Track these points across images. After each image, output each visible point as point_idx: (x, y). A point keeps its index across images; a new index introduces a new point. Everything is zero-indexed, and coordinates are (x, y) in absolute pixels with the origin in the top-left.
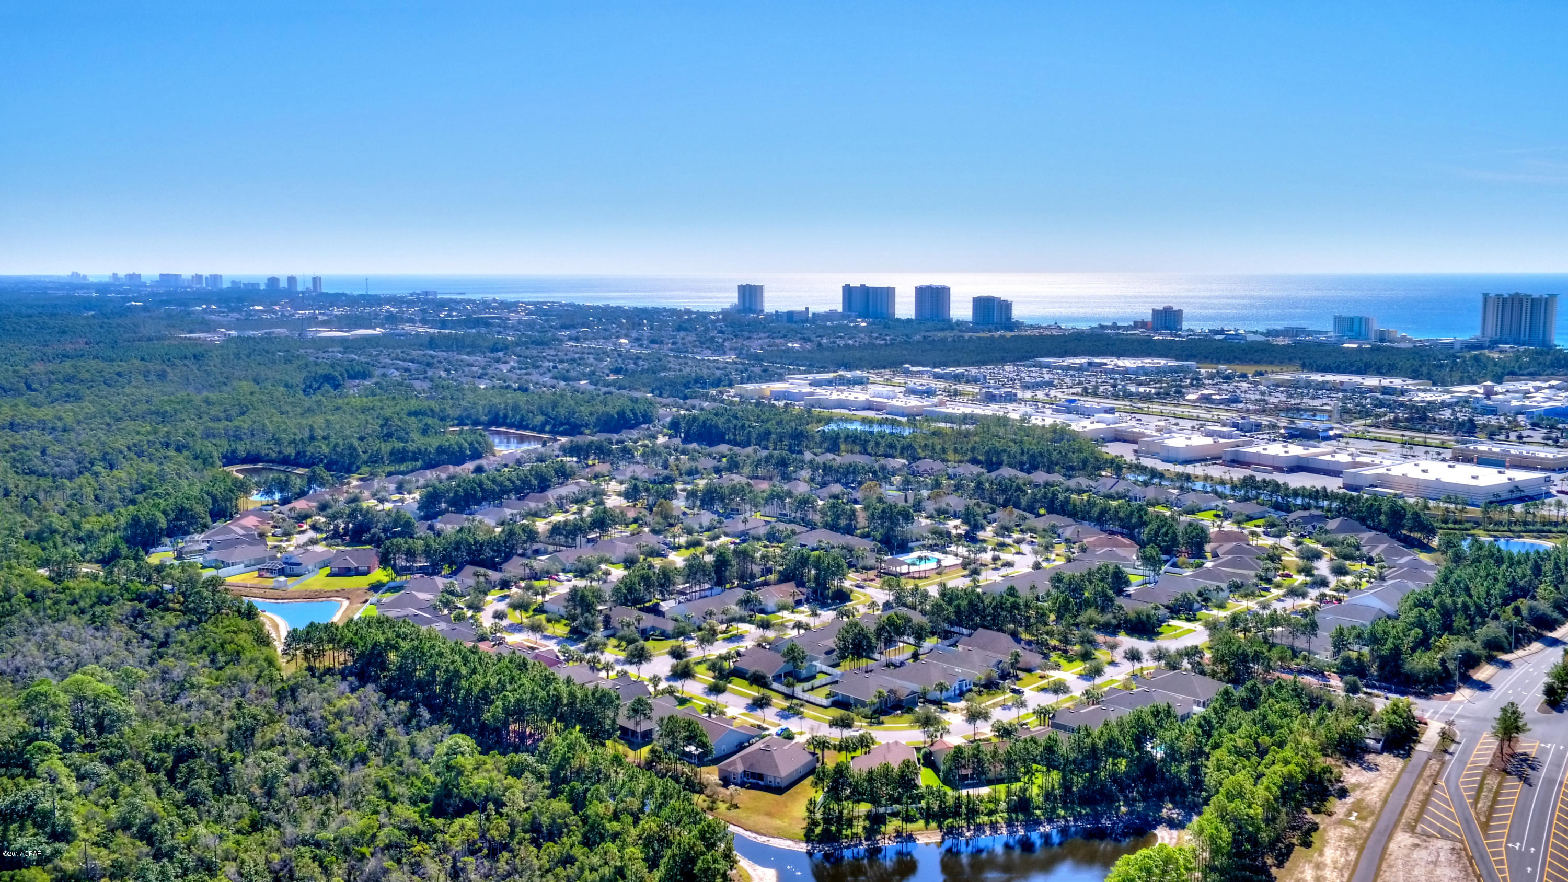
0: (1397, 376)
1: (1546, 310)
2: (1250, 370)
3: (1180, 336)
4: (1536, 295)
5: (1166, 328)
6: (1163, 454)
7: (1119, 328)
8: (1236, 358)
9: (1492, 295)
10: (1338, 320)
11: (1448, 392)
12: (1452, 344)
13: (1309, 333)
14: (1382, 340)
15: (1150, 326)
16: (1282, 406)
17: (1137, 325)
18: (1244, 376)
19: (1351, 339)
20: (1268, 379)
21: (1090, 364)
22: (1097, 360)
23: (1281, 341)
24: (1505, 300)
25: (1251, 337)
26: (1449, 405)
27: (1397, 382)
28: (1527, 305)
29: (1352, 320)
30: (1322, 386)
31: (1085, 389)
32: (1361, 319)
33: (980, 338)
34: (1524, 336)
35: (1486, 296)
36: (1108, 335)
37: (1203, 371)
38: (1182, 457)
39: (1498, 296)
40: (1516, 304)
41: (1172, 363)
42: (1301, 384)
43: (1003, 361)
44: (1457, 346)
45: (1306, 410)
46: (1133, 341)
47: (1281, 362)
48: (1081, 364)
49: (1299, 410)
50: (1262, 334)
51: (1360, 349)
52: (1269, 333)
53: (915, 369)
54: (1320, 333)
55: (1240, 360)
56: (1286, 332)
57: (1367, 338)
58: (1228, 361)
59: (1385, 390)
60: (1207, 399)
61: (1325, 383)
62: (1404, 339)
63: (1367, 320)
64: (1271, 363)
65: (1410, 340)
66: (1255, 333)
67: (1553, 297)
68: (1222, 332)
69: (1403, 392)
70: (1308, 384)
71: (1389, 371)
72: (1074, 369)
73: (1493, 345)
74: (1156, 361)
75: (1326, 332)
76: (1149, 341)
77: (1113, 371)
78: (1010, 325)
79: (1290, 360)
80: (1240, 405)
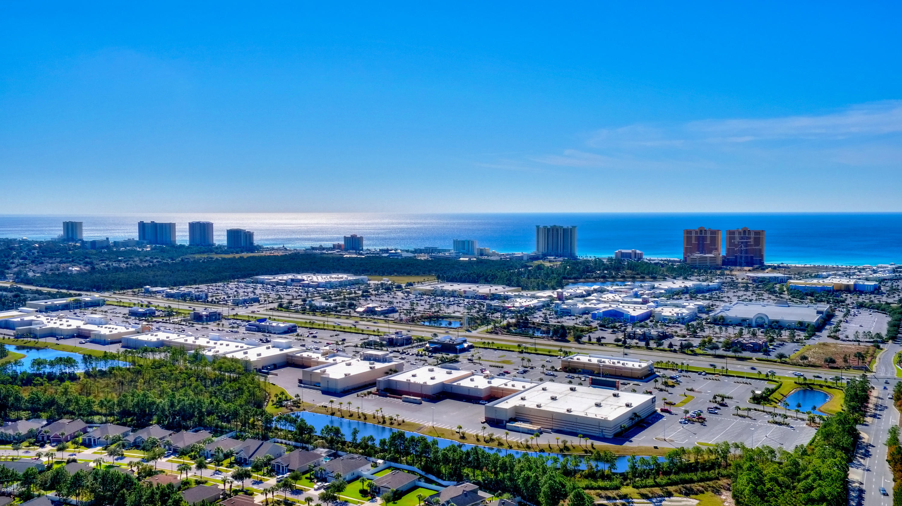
0: (498, 284)
1: (571, 236)
2: (403, 281)
3: (361, 254)
4: (565, 227)
5: (353, 249)
6: (323, 385)
7: (324, 249)
8: (395, 271)
9: (541, 226)
10: (456, 243)
11: (534, 297)
12: (522, 257)
13: (439, 251)
14: (482, 255)
15: (343, 247)
16: (427, 314)
17: (334, 247)
18: (399, 287)
19: (465, 254)
20: (415, 290)
21: (292, 280)
22: (299, 277)
23: (423, 257)
24: (548, 230)
25: (405, 254)
26: (539, 309)
27: (499, 289)
28: (561, 232)
29: (464, 242)
30: (453, 294)
31: (281, 305)
32: (469, 241)
33: (224, 259)
34: (560, 251)
35: (538, 227)
36: (315, 254)
37: (372, 282)
38: (340, 387)
39: (545, 227)
40: (555, 232)
41: (351, 278)
42: (438, 293)
43: (232, 278)
44: (525, 258)
45: (443, 318)
46: (329, 259)
47: (424, 274)
48: (286, 281)
49: (438, 318)
50: (412, 252)
51: (470, 262)
52: (415, 251)
53: (155, 289)
54: (445, 251)
55: (397, 272)
56: (426, 251)
57: (473, 254)
58: (390, 274)
59: (494, 297)
60: (371, 312)
61: (454, 291)
62: (494, 254)
63: (472, 242)
64: (417, 274)
65: (498, 255)
66: (407, 251)
67: (574, 227)
68: (387, 251)
69: (507, 298)
70: (443, 294)
71: (493, 279)
72: (280, 284)
73: (544, 257)
74: (340, 276)
75: (449, 250)
76: (340, 259)
77: (309, 286)
78: (252, 248)
79: (429, 271)
80: (396, 315)
